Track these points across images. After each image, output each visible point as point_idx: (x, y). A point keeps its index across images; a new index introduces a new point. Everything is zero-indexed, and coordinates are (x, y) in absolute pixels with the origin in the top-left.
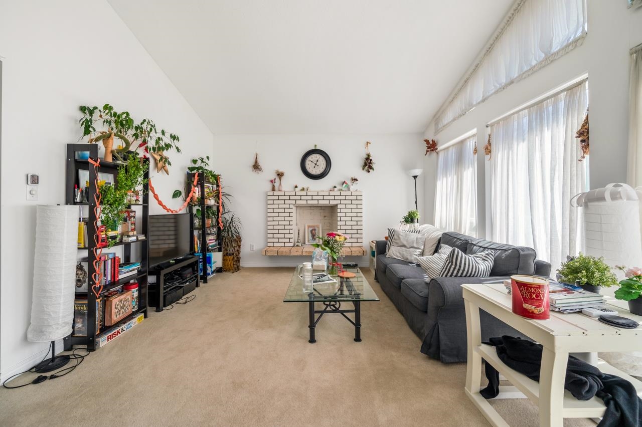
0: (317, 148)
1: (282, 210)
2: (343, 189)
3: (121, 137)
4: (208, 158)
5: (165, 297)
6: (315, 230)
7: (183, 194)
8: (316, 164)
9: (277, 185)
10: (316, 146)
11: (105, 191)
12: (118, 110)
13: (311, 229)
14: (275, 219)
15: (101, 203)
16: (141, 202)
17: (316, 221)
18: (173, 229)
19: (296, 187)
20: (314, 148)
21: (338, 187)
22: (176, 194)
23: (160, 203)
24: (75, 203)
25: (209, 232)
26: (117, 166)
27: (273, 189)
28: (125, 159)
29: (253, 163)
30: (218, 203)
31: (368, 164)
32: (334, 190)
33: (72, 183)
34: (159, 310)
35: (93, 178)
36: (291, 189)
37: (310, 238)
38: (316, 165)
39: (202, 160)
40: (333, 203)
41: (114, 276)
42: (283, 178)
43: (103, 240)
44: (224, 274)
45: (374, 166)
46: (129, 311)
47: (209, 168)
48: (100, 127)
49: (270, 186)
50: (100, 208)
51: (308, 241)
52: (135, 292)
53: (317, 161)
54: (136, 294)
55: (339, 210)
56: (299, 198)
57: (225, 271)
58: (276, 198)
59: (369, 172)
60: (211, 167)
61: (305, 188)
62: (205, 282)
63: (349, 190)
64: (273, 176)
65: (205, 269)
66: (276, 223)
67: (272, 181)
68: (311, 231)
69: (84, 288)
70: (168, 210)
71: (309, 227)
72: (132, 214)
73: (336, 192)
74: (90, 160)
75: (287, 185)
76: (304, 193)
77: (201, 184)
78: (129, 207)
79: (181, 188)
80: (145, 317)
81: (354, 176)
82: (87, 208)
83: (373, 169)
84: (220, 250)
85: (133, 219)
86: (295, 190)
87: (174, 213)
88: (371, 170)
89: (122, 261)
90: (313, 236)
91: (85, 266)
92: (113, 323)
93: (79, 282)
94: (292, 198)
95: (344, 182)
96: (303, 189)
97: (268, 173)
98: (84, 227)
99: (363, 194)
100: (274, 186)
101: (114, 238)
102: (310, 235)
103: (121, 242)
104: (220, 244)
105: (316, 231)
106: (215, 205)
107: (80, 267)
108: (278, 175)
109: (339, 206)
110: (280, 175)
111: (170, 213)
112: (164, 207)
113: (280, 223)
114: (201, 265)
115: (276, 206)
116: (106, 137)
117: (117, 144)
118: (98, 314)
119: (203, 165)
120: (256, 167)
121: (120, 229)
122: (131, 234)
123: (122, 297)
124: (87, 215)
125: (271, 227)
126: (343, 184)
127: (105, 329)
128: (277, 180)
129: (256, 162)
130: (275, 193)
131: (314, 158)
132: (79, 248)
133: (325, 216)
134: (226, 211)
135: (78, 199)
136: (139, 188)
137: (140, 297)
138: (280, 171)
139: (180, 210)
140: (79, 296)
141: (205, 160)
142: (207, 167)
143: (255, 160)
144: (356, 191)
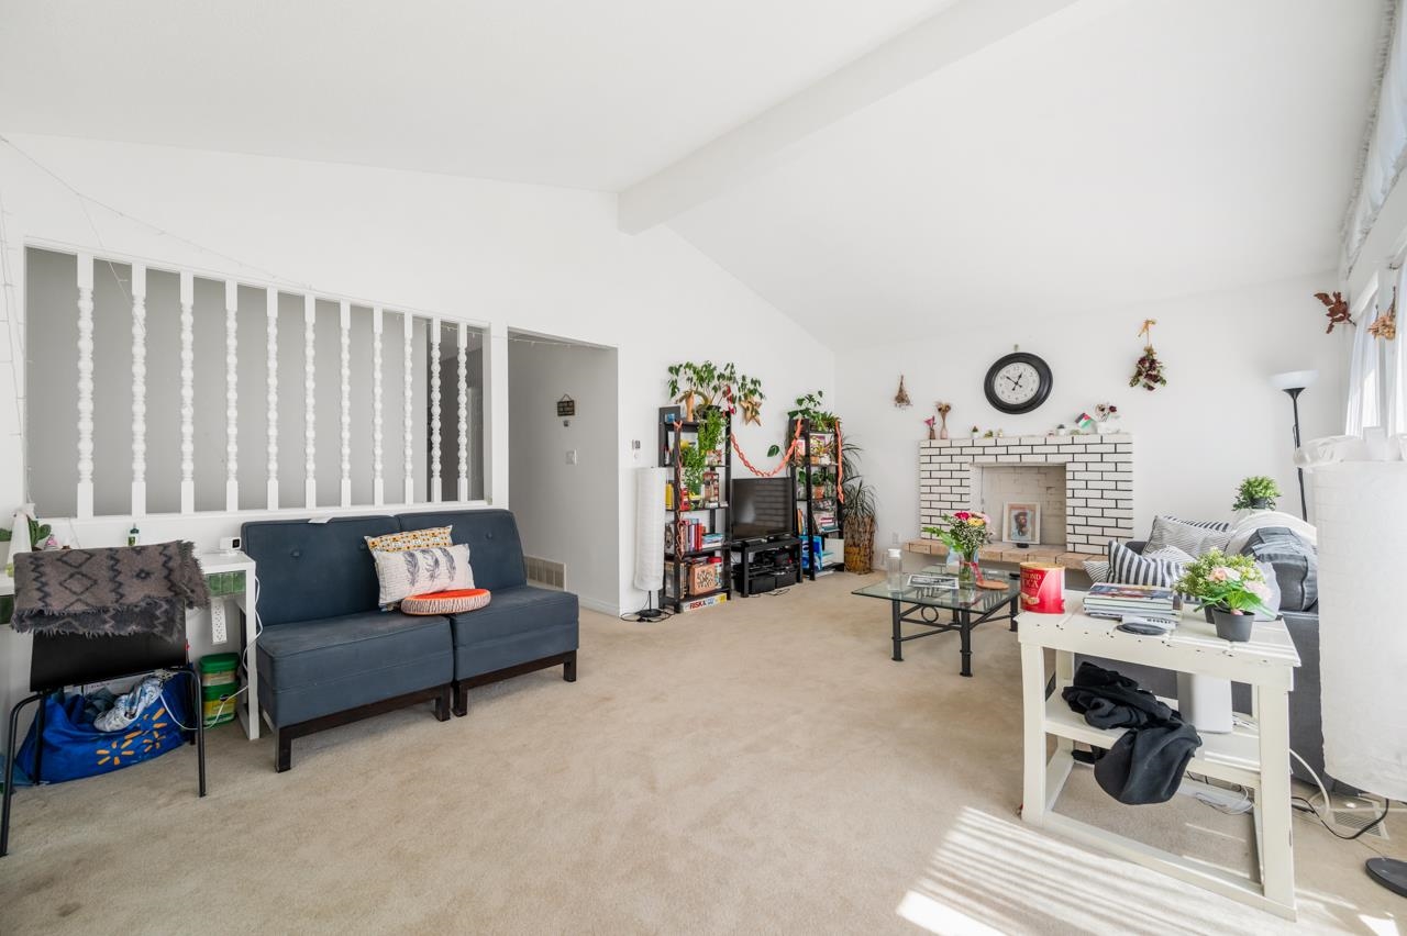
0: (1021, 350)
1: (948, 474)
2: (1082, 431)
3: (700, 394)
4: (820, 393)
5: (750, 582)
6: (1025, 514)
7: (782, 450)
8: (1016, 383)
9: (937, 428)
10: (1016, 346)
11: (687, 451)
12: (699, 364)
13: (1015, 512)
14: (934, 490)
15: (684, 465)
16: (723, 463)
17: (1029, 495)
18: (781, 499)
19: (975, 430)
20: (1013, 352)
21: (1071, 426)
22: (773, 451)
23: (747, 464)
24: (665, 466)
25: (822, 506)
26: (698, 425)
27: (932, 437)
28: (705, 417)
29: (896, 393)
30: (837, 462)
31: (1148, 371)
32: (1058, 434)
33: (664, 445)
34: (743, 595)
35: (677, 440)
36: (967, 433)
37: (1014, 530)
38: (1018, 384)
39: (811, 398)
40: (1055, 460)
41: (698, 543)
42: (948, 415)
43: (685, 504)
44: (846, 574)
45: (1164, 374)
46: (712, 587)
47: (821, 410)
48: (684, 386)
49: (925, 430)
50: (683, 470)
51: (1009, 536)
52: (718, 567)
53: (1020, 376)
54: (719, 570)
55: (1069, 476)
56: (980, 451)
57: (849, 570)
58: (936, 451)
59: (1151, 388)
60: (827, 406)
61: (993, 430)
62: (812, 578)
63: (1096, 432)
64: (932, 412)
65: (811, 560)
66: (936, 497)
67: (928, 422)
68: (1017, 518)
69: (671, 551)
70: (757, 472)
71: (1012, 508)
72: (715, 477)
73: (1064, 437)
74: (675, 423)
75: (956, 427)
76: (991, 441)
77: (805, 435)
78: (713, 468)
79: (781, 443)
80: (729, 598)
81: (1108, 401)
82: (673, 469)
83: (1164, 382)
84: (841, 537)
85: (716, 483)
86: (972, 436)
87: (766, 476)
88: (1157, 386)
89: (707, 531)
90: (1021, 527)
91: (672, 526)
92: (696, 593)
93: (667, 543)
94: (965, 451)
95: (1083, 416)
96: (990, 434)
97: (922, 407)
98: (671, 489)
99: (1134, 439)
100: (932, 430)
101: (696, 502)
102: (1014, 524)
103: (704, 508)
104: (840, 527)
105: (1029, 517)
106: (830, 465)
107: (668, 529)
108: (940, 410)
109: (1069, 467)
110: (944, 410)
111: (760, 476)
112: (751, 468)
113: (944, 497)
114: (805, 554)
115: (936, 467)
116: (687, 396)
117: (697, 401)
118: (682, 578)
119: (811, 405)
120: (901, 398)
121: (703, 495)
122: (712, 499)
123: (705, 568)
124: (673, 478)
125: (927, 504)
126: (1078, 421)
127: (689, 597)
128: (938, 419)
129: (901, 390)
130: (934, 443)
131: (1012, 372)
132: (667, 510)
133: (1048, 488)
134: (854, 475)
135: (667, 462)
136: (721, 447)
137: (725, 575)
138: (945, 402)
139: (775, 472)
140: (668, 557)
141: (816, 397)
142: (818, 409)
143: (898, 389)
144: (1117, 432)
